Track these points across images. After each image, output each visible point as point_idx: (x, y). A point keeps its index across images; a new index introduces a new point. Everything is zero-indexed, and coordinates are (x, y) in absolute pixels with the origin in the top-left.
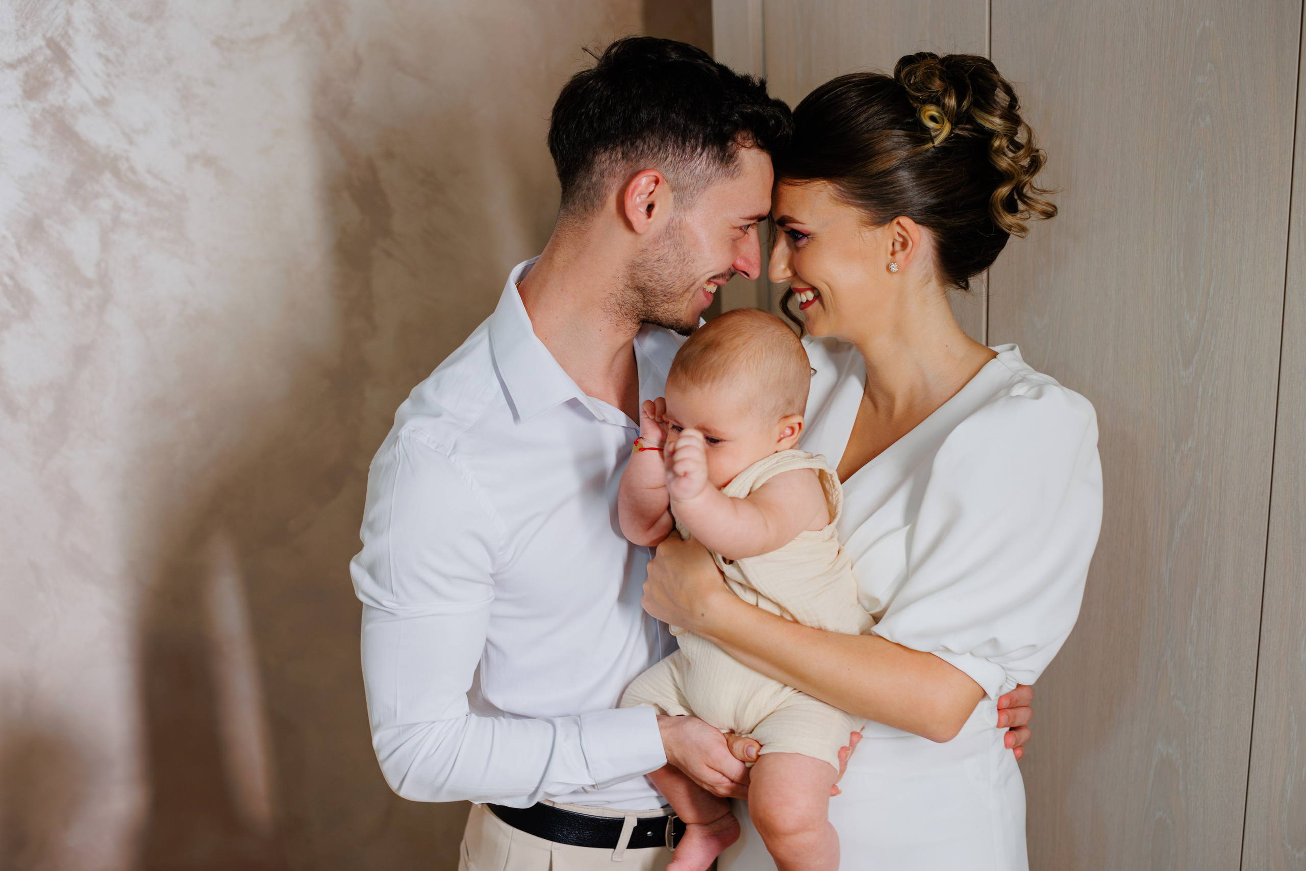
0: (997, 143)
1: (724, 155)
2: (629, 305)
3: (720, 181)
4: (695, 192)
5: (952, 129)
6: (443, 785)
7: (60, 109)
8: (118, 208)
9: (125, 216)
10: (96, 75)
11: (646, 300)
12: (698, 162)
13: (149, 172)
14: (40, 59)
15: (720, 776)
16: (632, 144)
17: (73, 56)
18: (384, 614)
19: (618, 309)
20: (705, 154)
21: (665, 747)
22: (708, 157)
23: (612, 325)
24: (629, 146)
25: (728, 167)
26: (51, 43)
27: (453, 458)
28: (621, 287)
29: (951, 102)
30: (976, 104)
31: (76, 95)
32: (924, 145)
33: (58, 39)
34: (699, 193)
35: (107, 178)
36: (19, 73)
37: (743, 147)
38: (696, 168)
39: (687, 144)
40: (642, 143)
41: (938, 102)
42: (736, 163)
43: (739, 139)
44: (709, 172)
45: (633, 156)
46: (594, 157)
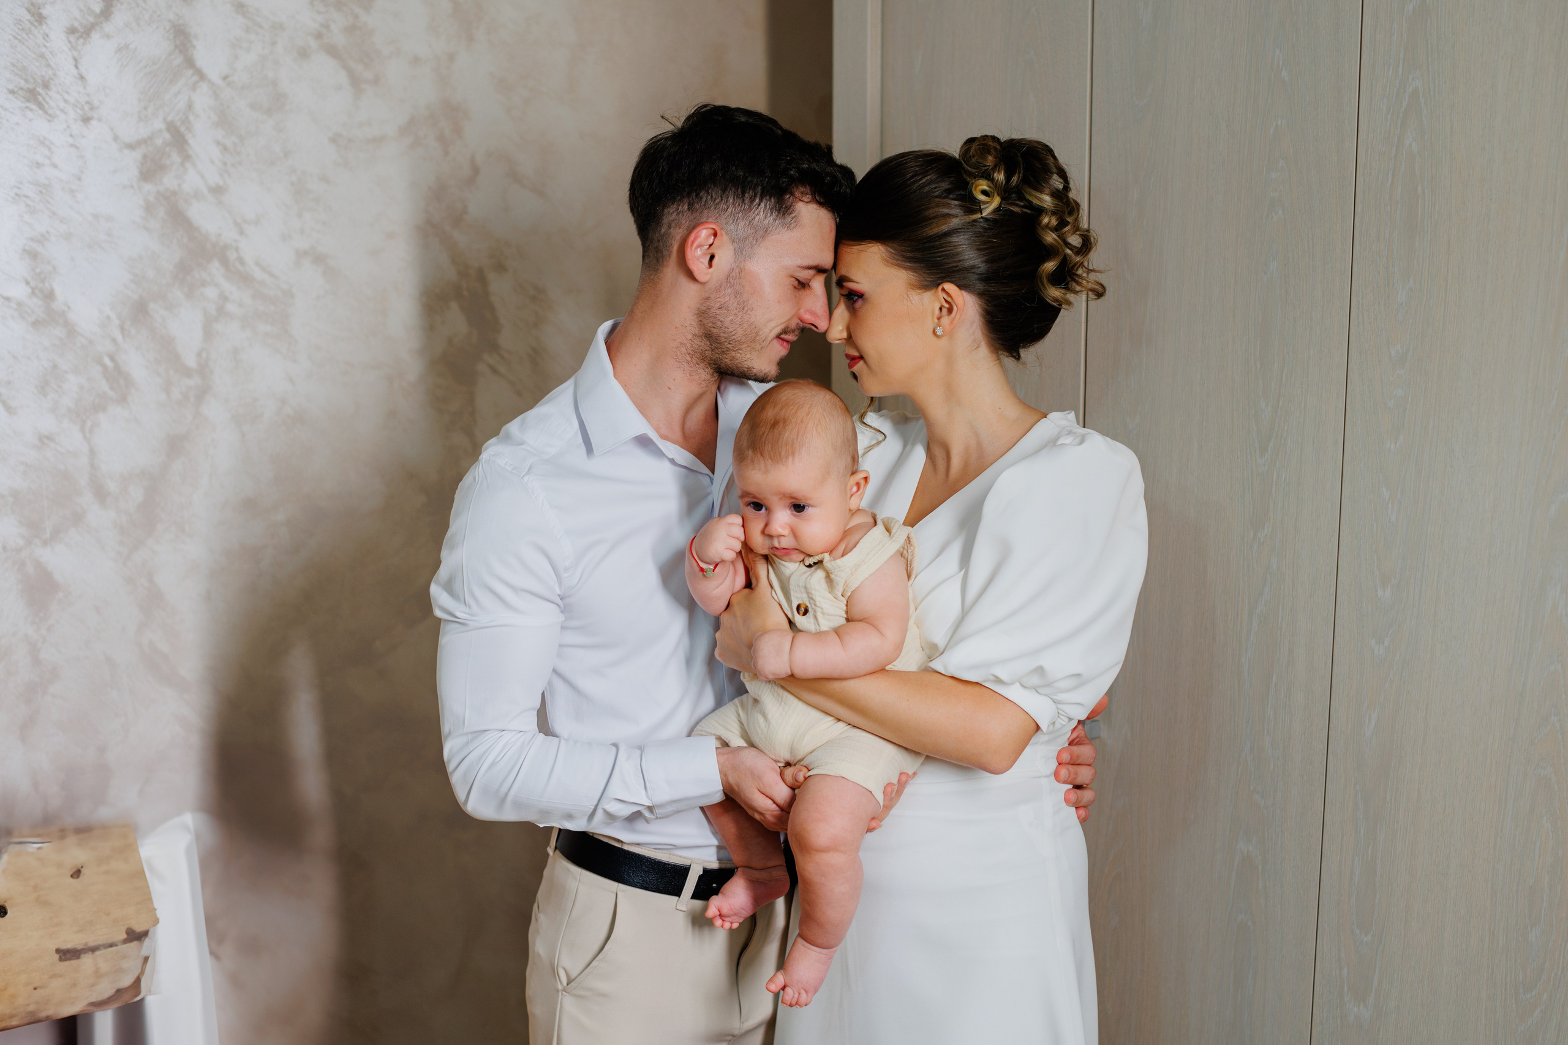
0: (1046, 220)
1: (782, 207)
2: (699, 354)
3: (778, 230)
4: (754, 242)
5: (1001, 203)
6: (507, 794)
7: (174, 193)
8: (224, 298)
9: (231, 307)
10: (212, 162)
11: (713, 347)
12: (756, 212)
13: (257, 264)
14: (159, 142)
15: (770, 802)
16: (697, 195)
17: (191, 141)
18: (457, 625)
19: (689, 359)
20: (763, 205)
21: (721, 772)
22: (765, 207)
23: (685, 375)
24: (694, 198)
25: (785, 218)
26: (171, 127)
27: (526, 478)
28: (690, 337)
29: (1000, 177)
30: (1025, 181)
31: (192, 181)
32: (972, 215)
33: (179, 123)
34: (758, 243)
35: (215, 267)
36: (137, 155)
37: (800, 200)
38: (755, 217)
39: (746, 195)
40: (706, 195)
41: (988, 176)
42: (793, 215)
43: (798, 194)
44: (767, 221)
45: (698, 207)
46: (663, 210)
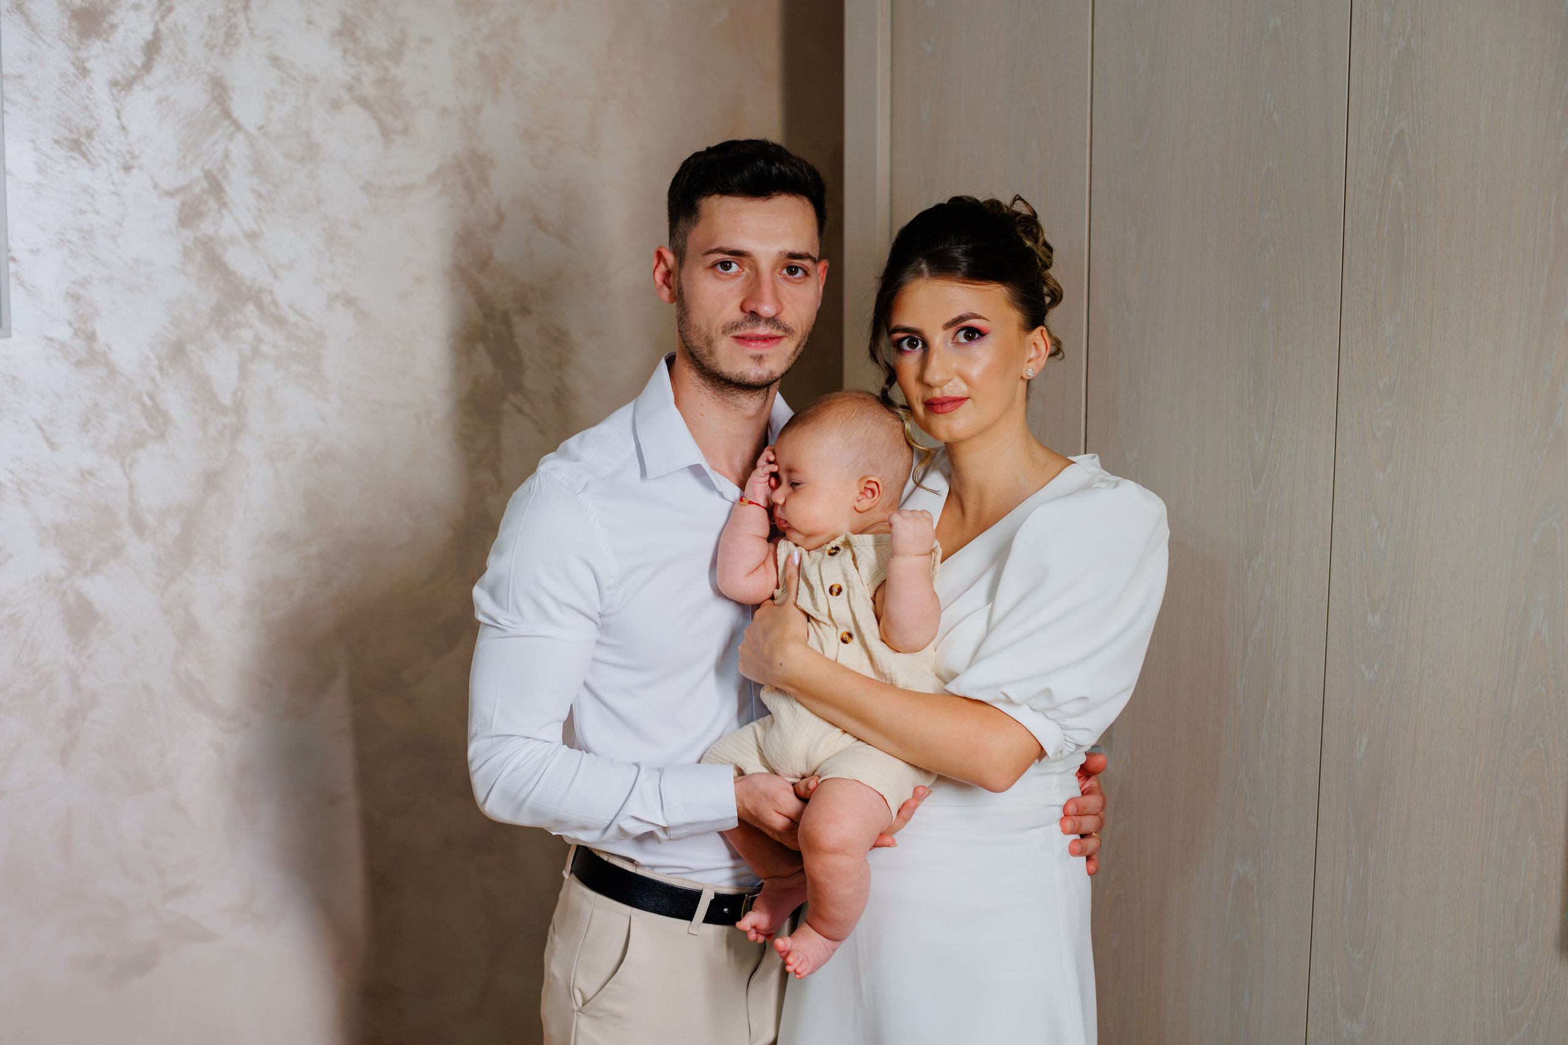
6: (523, 801)
7: (211, 239)
8: (258, 339)
9: (265, 348)
10: (248, 209)
13: (291, 307)
14: (197, 189)
15: (784, 819)
17: (228, 189)
18: (496, 631)
21: (736, 798)
26: (209, 176)
27: (581, 495)
31: (228, 227)
33: (215, 172)
35: (250, 309)
36: (176, 202)
